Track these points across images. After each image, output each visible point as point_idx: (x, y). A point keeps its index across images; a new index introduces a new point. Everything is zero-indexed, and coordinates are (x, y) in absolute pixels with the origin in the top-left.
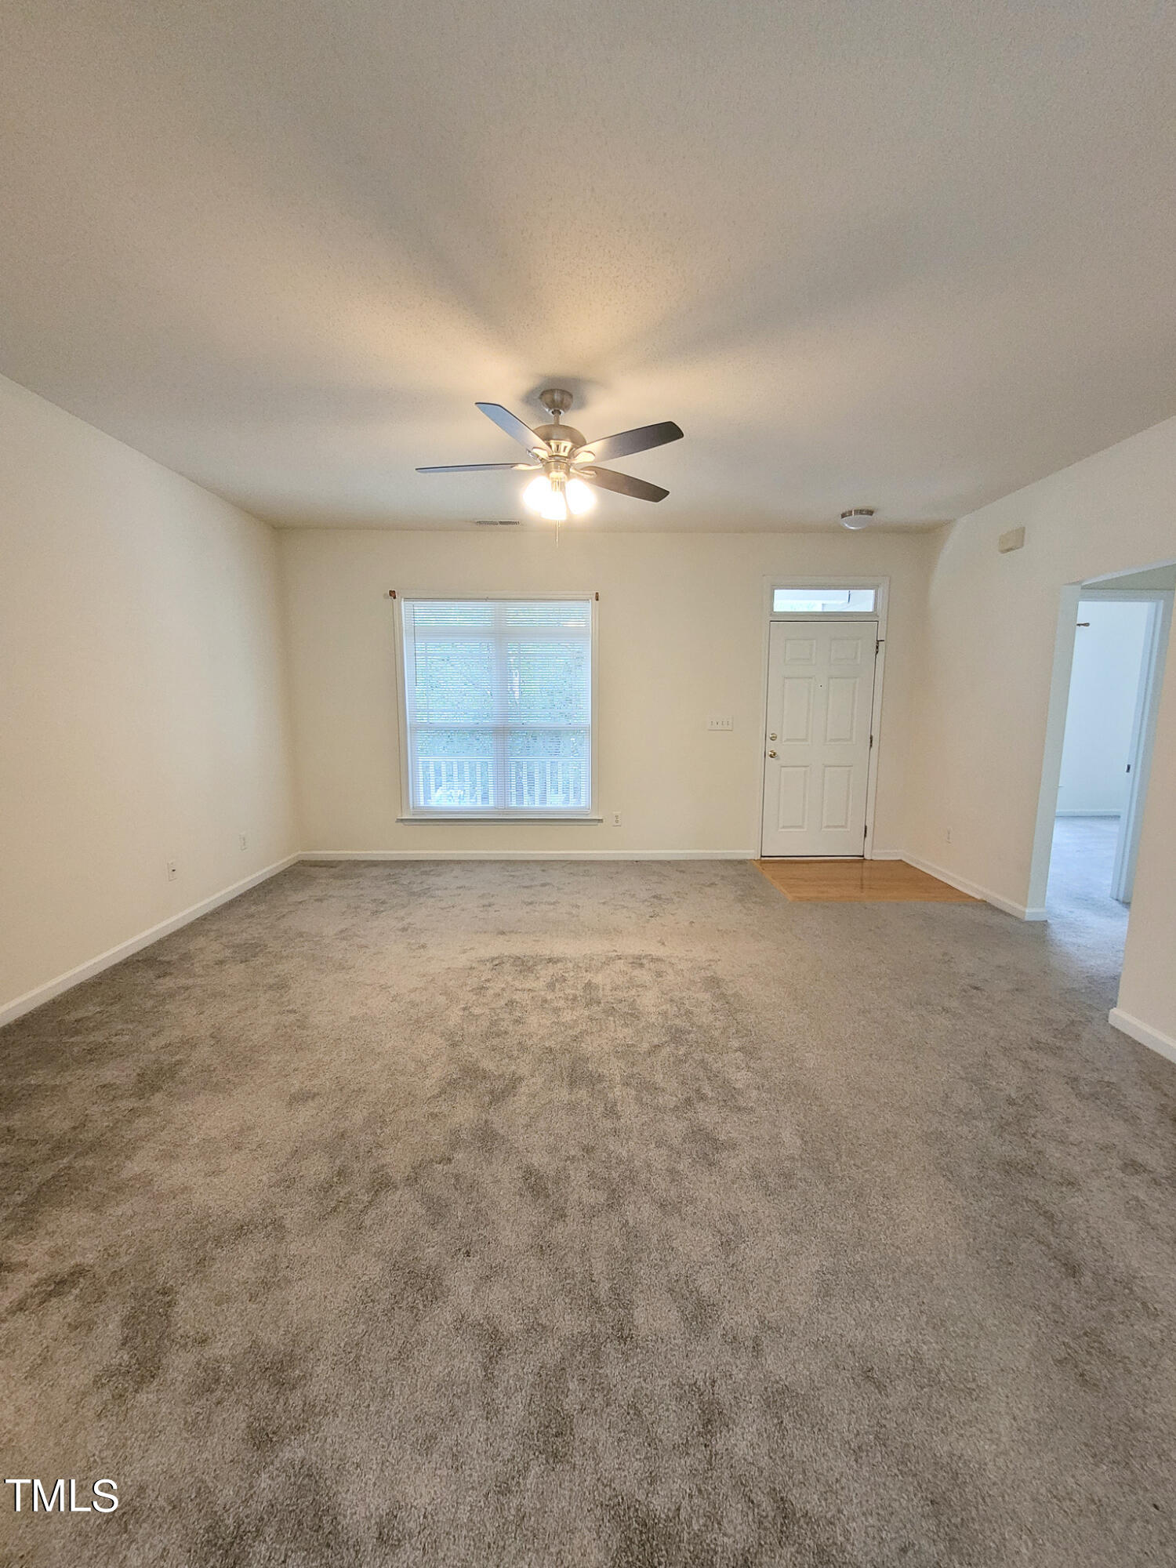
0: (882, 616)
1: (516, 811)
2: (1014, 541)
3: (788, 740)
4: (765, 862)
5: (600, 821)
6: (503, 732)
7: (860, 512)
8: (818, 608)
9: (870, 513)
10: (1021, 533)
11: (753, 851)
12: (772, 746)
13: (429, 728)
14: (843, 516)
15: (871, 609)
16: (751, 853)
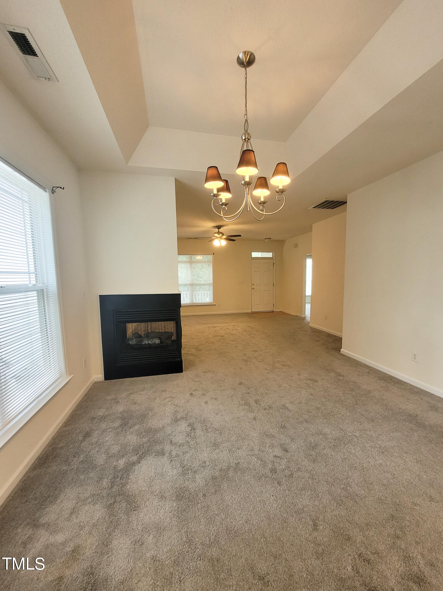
0: (274, 258)
1: (196, 303)
2: (296, 246)
3: (256, 285)
4: (253, 313)
5: (215, 305)
6: (192, 285)
7: (268, 238)
8: (260, 256)
9: (270, 239)
10: (297, 244)
11: (250, 311)
12: (253, 287)
13: (181, 285)
14: (265, 239)
15: (272, 257)
16: (249, 311)
